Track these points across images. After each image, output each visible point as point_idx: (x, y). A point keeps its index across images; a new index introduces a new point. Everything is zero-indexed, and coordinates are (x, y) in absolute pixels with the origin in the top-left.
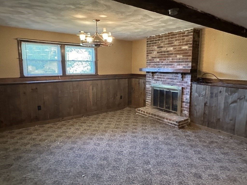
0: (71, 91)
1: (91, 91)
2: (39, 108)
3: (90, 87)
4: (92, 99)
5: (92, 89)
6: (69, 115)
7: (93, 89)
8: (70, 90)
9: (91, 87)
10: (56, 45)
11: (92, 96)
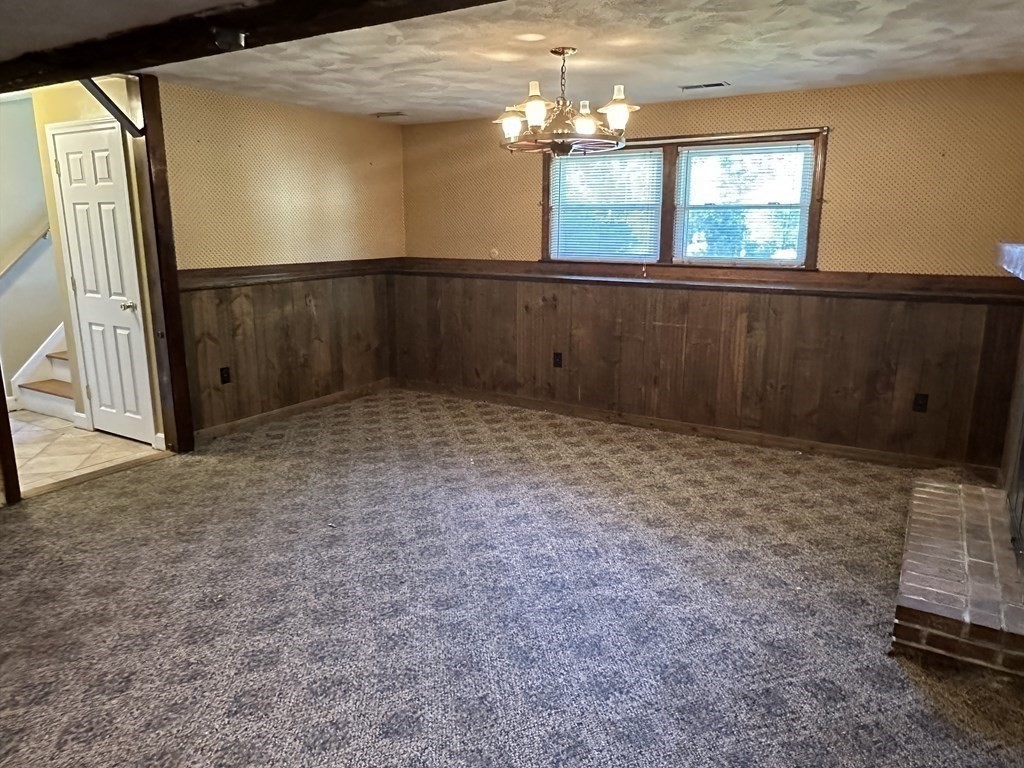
0: (657, 323)
1: (740, 338)
2: (558, 359)
3: (739, 321)
4: (741, 376)
5: (744, 330)
6: (643, 408)
7: (750, 329)
8: (655, 321)
9: (742, 321)
10: (646, 151)
11: (741, 361)
